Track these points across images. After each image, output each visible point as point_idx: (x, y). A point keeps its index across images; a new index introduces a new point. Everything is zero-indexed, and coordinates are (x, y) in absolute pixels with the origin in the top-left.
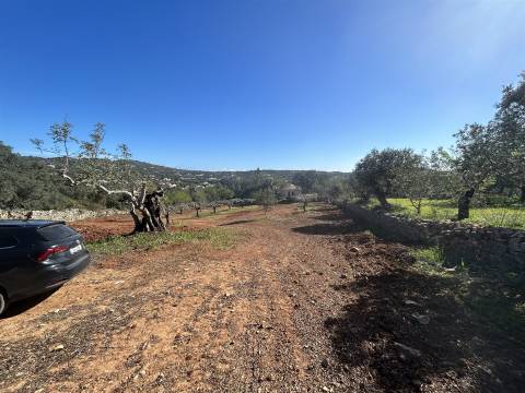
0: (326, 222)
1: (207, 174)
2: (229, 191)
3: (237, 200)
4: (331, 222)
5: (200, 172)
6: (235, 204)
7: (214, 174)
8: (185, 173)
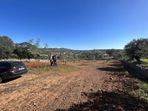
0: (112, 67)
1: (81, 51)
2: (85, 56)
4: (113, 67)
5: (79, 51)
6: (86, 59)
7: (83, 51)
8: (75, 51)
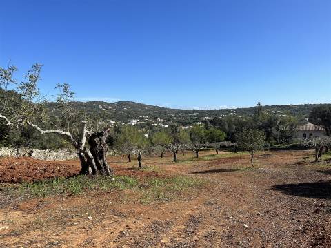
1: (202, 113)
2: (219, 132)
3: (226, 143)
5: (194, 111)
6: (223, 148)
7: (209, 113)
8: (177, 112)
